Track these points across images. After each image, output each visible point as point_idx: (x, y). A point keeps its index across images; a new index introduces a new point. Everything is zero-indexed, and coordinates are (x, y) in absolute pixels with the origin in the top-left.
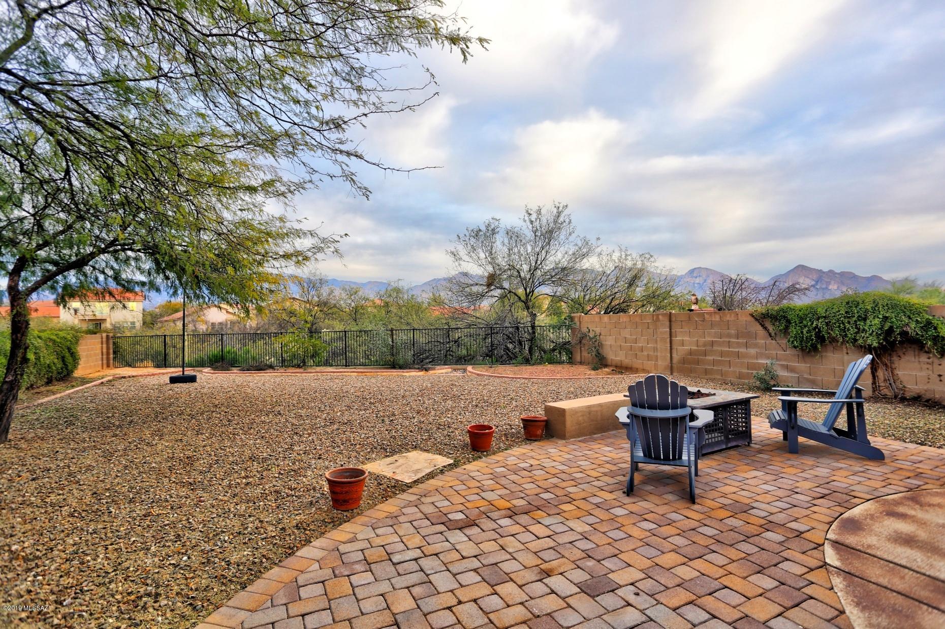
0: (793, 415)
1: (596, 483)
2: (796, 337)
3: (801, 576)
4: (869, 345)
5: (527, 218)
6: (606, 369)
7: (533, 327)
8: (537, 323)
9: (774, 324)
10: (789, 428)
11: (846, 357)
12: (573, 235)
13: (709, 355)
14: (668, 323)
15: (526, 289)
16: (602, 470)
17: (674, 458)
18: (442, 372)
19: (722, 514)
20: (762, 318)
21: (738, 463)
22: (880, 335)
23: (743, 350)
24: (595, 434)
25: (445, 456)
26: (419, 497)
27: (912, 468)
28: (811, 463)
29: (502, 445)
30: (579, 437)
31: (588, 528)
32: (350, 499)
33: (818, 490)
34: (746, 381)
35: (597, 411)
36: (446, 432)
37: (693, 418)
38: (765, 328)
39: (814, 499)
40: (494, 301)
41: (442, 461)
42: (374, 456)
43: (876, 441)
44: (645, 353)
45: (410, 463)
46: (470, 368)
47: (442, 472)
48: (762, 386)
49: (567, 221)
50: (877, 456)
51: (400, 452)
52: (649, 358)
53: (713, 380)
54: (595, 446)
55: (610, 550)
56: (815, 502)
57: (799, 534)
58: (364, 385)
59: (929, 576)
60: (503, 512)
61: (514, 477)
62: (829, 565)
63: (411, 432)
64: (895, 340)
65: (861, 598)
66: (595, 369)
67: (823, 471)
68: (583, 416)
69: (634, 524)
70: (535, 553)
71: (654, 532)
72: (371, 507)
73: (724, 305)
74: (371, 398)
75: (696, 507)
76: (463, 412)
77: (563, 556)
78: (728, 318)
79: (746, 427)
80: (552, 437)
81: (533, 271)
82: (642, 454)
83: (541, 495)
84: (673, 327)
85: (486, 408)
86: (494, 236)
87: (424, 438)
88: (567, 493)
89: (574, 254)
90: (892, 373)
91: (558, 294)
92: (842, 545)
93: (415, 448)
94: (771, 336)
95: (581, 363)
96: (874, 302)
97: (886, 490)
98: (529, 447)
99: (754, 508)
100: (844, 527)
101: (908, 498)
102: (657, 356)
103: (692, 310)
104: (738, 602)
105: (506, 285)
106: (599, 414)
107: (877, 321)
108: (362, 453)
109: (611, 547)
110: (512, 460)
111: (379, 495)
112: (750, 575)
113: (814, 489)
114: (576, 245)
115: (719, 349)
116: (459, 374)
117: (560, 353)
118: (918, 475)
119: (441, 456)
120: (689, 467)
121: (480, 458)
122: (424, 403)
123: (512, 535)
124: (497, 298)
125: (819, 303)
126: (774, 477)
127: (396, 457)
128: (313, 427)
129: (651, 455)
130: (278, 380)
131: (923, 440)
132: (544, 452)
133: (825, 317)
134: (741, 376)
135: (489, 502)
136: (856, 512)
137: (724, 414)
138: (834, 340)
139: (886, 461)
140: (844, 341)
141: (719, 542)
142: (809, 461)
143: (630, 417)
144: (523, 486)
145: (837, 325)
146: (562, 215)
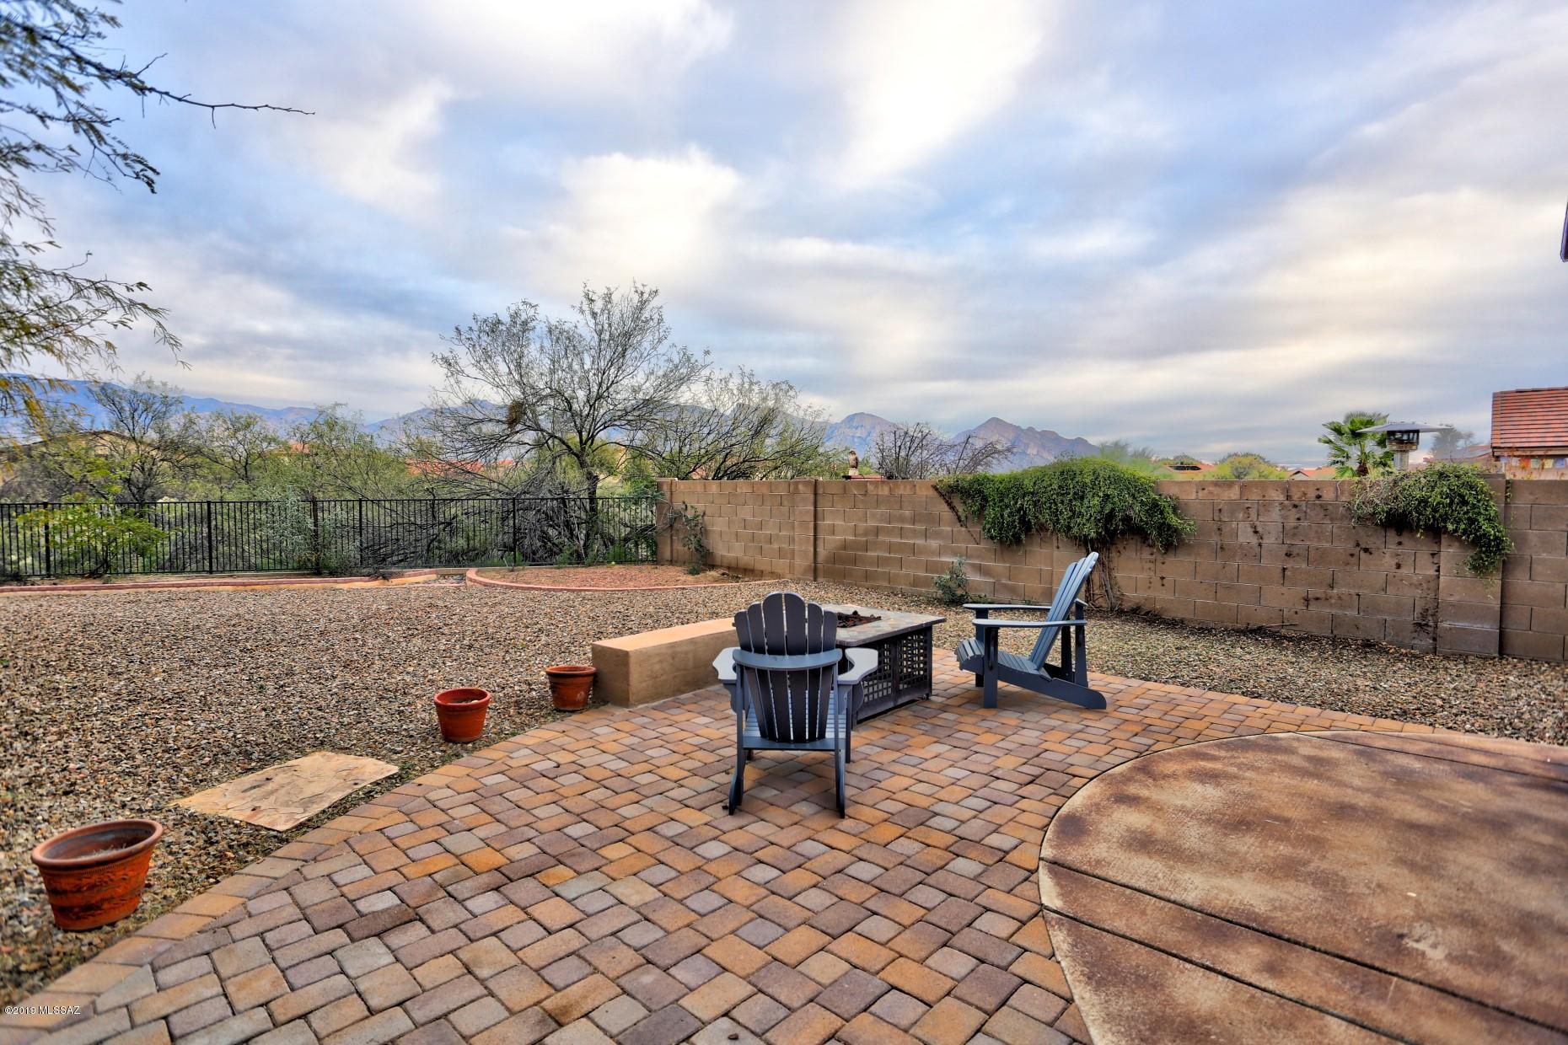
0: (992, 648)
1: (677, 793)
2: (994, 522)
3: (1007, 940)
4: (1085, 535)
5: (585, 307)
6: (713, 573)
7: (593, 499)
8: (599, 493)
9: (965, 503)
10: (987, 669)
11: (1056, 553)
12: (665, 342)
13: (871, 550)
14: (812, 497)
15: (580, 433)
16: (689, 764)
17: (812, 738)
18: (418, 581)
19: (890, 831)
20: (950, 493)
21: (913, 732)
22: (1099, 520)
23: (920, 542)
24: (683, 693)
25: (384, 757)
26: (298, 864)
27: (1138, 718)
28: (1014, 722)
29: (506, 725)
30: (653, 700)
31: (652, 894)
32: (103, 900)
33: (1025, 769)
34: (923, 590)
35: (686, 653)
36: (395, 706)
37: (845, 665)
38: (953, 508)
39: (1022, 785)
40: (523, 451)
41: (374, 769)
42: (216, 773)
43: (1096, 680)
44: (775, 546)
45: (300, 782)
46: (471, 573)
47: (369, 795)
48: (947, 598)
49: (656, 317)
50: (1095, 702)
51: (285, 756)
52: (781, 553)
53: (875, 589)
54: (680, 716)
55: (690, 940)
56: (1023, 792)
57: (1003, 855)
58: (241, 611)
59: (1174, 902)
60: (484, 879)
61: (519, 795)
62: (1047, 908)
63: (319, 709)
64: (1116, 530)
65: (1093, 965)
66: (694, 572)
67: (1030, 736)
68: (660, 662)
69: (738, 874)
70: (537, 971)
71: (774, 886)
72: (169, 905)
73: (895, 471)
74: (247, 640)
75: (846, 824)
76: (440, 661)
77: (596, 970)
78: (901, 491)
79: (925, 671)
80: (605, 702)
81: (594, 401)
82: (757, 734)
83: (569, 831)
84: (819, 505)
85: (487, 650)
86: (526, 334)
87: (346, 720)
88: (619, 819)
89: (665, 375)
90: (1110, 575)
91: (637, 443)
92: (1063, 866)
93: (320, 745)
94: (960, 521)
95: (672, 562)
96: (1094, 473)
97: (1111, 759)
98: (558, 726)
99: (936, 814)
100: (1063, 832)
101: (1139, 769)
102: (793, 551)
103: (849, 477)
104: (912, 1016)
105: (545, 423)
106: (691, 656)
107: (1096, 501)
108: (186, 770)
109: (692, 932)
110: (522, 757)
111: (200, 872)
112: (931, 954)
113: (1020, 769)
114: (670, 360)
115: (888, 539)
116: (450, 584)
117: (636, 545)
118: (1147, 729)
119: (374, 760)
120: (836, 750)
121: (458, 756)
122: (363, 645)
123: (495, 934)
124: (528, 447)
125: (1025, 472)
126: (964, 753)
127: (269, 771)
128: (81, 715)
129: (773, 733)
130: (26, 607)
131: (1146, 672)
132: (587, 735)
133: (1032, 493)
134: (916, 582)
135: (457, 857)
136: (1077, 802)
137: (893, 651)
138: (1042, 528)
139: (1108, 709)
140: (1054, 529)
141: (882, 891)
142: (1010, 718)
143: (738, 669)
144: (535, 812)
145: (1048, 505)
146: (649, 307)
